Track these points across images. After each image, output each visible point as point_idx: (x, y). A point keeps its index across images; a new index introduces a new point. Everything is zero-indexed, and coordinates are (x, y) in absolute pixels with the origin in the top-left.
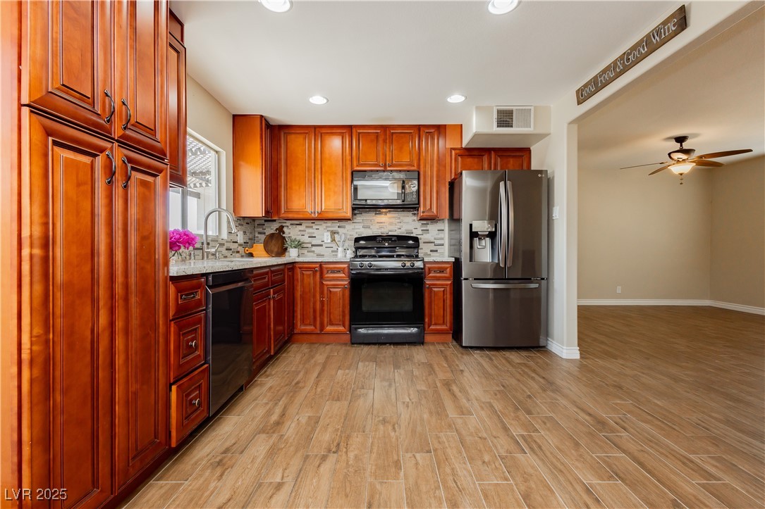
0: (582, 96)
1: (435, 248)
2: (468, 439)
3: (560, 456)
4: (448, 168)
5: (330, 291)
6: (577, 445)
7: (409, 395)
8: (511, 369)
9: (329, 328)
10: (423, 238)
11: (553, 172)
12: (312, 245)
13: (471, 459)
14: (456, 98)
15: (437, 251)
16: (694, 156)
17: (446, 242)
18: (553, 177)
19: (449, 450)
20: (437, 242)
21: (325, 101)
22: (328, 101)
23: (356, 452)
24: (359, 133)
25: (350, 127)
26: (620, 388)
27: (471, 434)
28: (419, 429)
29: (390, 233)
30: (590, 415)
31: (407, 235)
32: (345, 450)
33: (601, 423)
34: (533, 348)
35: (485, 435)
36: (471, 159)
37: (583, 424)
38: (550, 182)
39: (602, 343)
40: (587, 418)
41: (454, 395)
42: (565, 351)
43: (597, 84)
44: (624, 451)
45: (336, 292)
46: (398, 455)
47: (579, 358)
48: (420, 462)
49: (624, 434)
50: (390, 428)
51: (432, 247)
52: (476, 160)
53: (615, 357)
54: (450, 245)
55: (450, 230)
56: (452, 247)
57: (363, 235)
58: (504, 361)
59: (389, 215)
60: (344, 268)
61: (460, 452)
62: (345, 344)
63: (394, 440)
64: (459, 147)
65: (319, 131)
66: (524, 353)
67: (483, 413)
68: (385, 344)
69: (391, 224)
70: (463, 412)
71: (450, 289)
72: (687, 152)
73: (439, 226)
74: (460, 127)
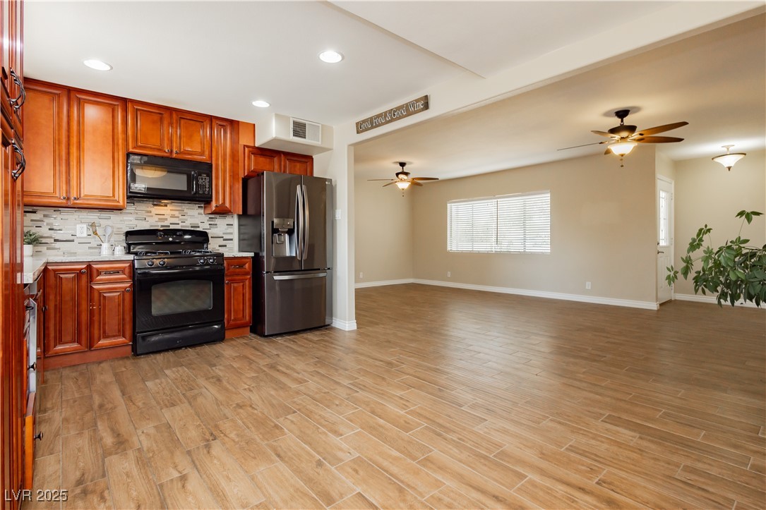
0: (361, 127)
1: (224, 243)
2: (317, 396)
3: (378, 387)
4: (241, 164)
5: (104, 297)
6: (383, 379)
7: (245, 383)
8: (315, 345)
9: (103, 342)
10: (211, 233)
11: (336, 181)
12: (56, 240)
13: (328, 407)
14: (261, 104)
15: (226, 246)
16: (411, 176)
17: (236, 237)
18: (336, 185)
19: (308, 407)
20: (226, 237)
21: (109, 68)
22: (112, 68)
23: (235, 432)
24: (137, 109)
25: (124, 101)
26: (389, 342)
27: (317, 393)
28: (274, 402)
29: (172, 227)
30: (381, 361)
31: (192, 229)
32: (222, 435)
33: (390, 364)
34: (321, 327)
35: (327, 391)
36: (264, 159)
37: (381, 367)
38: (333, 190)
39: (364, 316)
40: (381, 363)
41: (283, 373)
42: (347, 325)
43: (371, 123)
44: (408, 374)
45: (114, 297)
46: (273, 422)
47: (356, 328)
48: (294, 419)
49: (404, 366)
50: (250, 409)
51: (221, 242)
52: (268, 160)
53: (377, 324)
54: (240, 240)
55: (240, 225)
56: (242, 242)
57: (136, 229)
58: (305, 341)
59: (169, 207)
60: (125, 268)
61: (317, 405)
62: (127, 358)
63: (260, 414)
64: (252, 145)
65: (74, 95)
66: (318, 333)
67: (315, 379)
68: (180, 348)
69: (173, 216)
70: (300, 382)
71: (250, 283)
72: (406, 174)
73: (228, 220)
74: (252, 126)
